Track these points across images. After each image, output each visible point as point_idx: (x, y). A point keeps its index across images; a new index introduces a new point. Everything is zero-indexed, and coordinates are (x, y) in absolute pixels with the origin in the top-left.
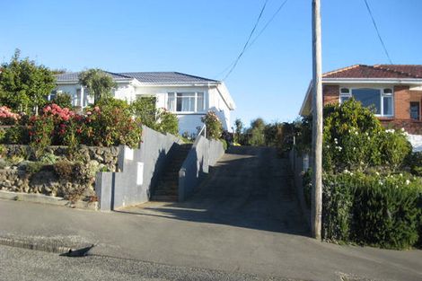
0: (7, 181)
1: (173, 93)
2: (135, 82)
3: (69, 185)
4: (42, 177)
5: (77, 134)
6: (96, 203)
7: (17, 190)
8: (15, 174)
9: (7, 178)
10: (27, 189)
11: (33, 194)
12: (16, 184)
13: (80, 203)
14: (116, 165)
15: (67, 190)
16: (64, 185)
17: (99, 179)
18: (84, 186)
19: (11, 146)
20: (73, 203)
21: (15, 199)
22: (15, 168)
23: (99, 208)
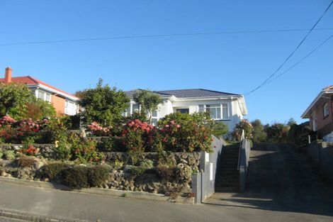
0: (116, 182)
1: (203, 106)
2: (173, 98)
3: (169, 184)
4: (145, 179)
5: (163, 143)
6: (194, 198)
7: (124, 189)
8: (122, 176)
9: (115, 179)
10: (132, 188)
11: (138, 191)
12: (123, 183)
13: (179, 199)
14: (199, 166)
15: (168, 188)
16: (165, 184)
17: (195, 179)
18: (182, 185)
19: (109, 153)
20: (173, 198)
21: (124, 196)
22: (122, 171)
23: (196, 202)
